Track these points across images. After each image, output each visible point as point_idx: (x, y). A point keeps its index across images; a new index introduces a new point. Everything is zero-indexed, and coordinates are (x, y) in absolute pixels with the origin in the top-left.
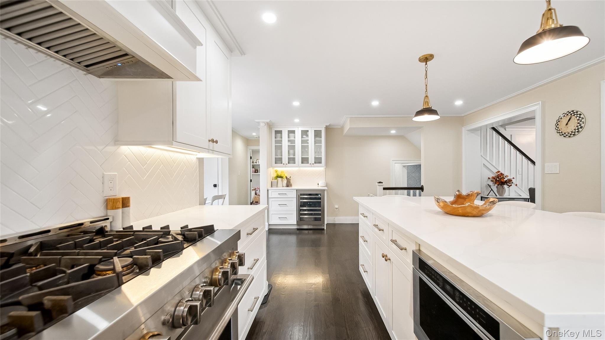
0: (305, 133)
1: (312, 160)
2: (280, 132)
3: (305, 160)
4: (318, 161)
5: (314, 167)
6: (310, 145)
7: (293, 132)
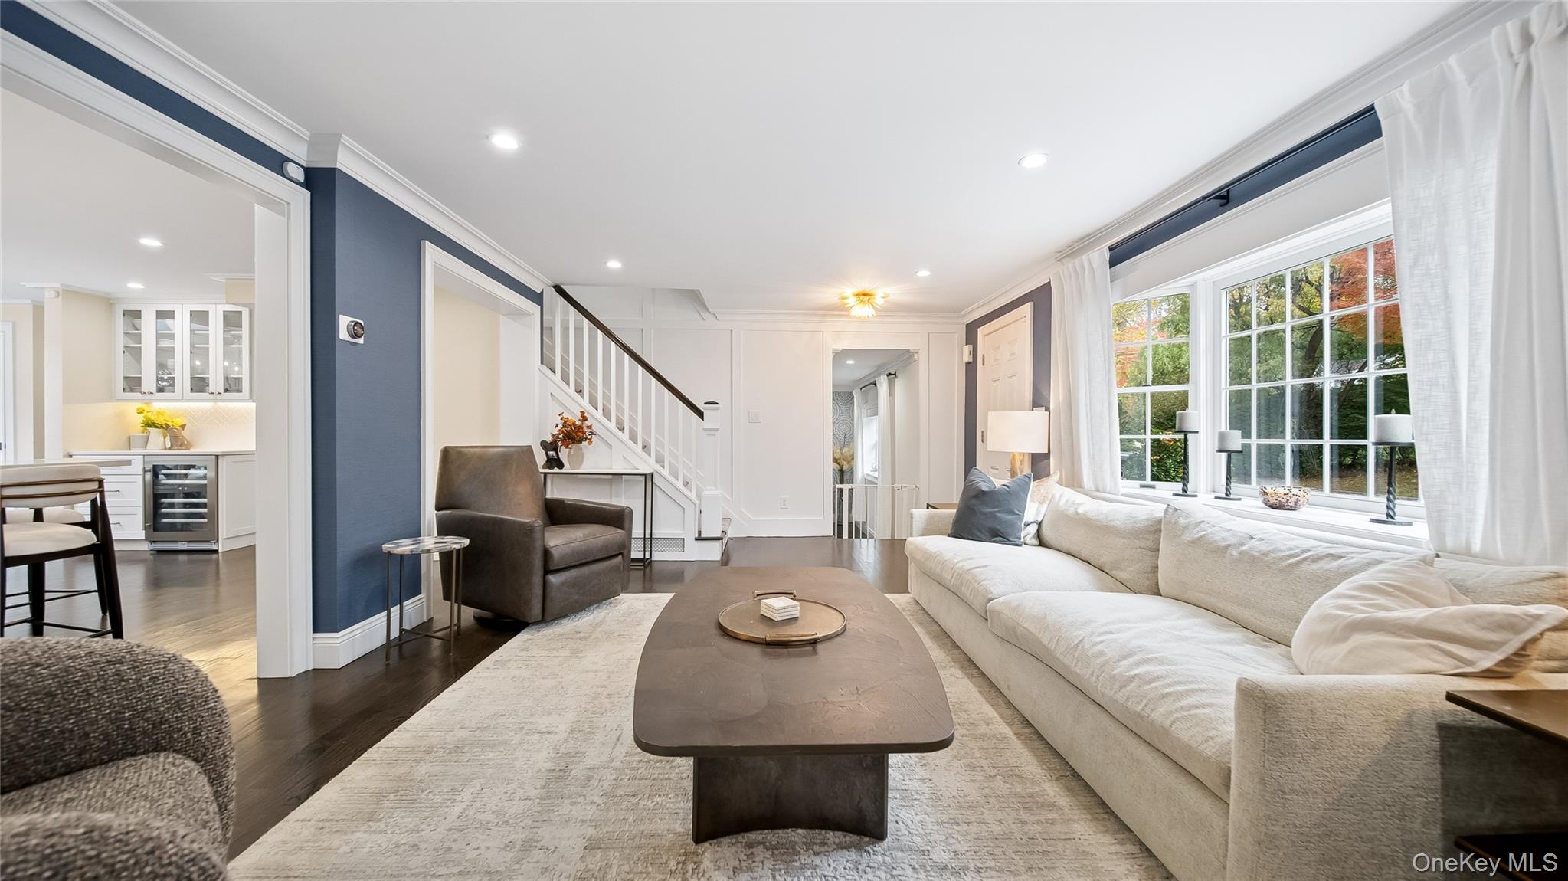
0: (200, 317)
1: (216, 383)
2: (137, 314)
3: (199, 384)
4: (232, 385)
5: (223, 400)
6: (211, 346)
7: (170, 315)
